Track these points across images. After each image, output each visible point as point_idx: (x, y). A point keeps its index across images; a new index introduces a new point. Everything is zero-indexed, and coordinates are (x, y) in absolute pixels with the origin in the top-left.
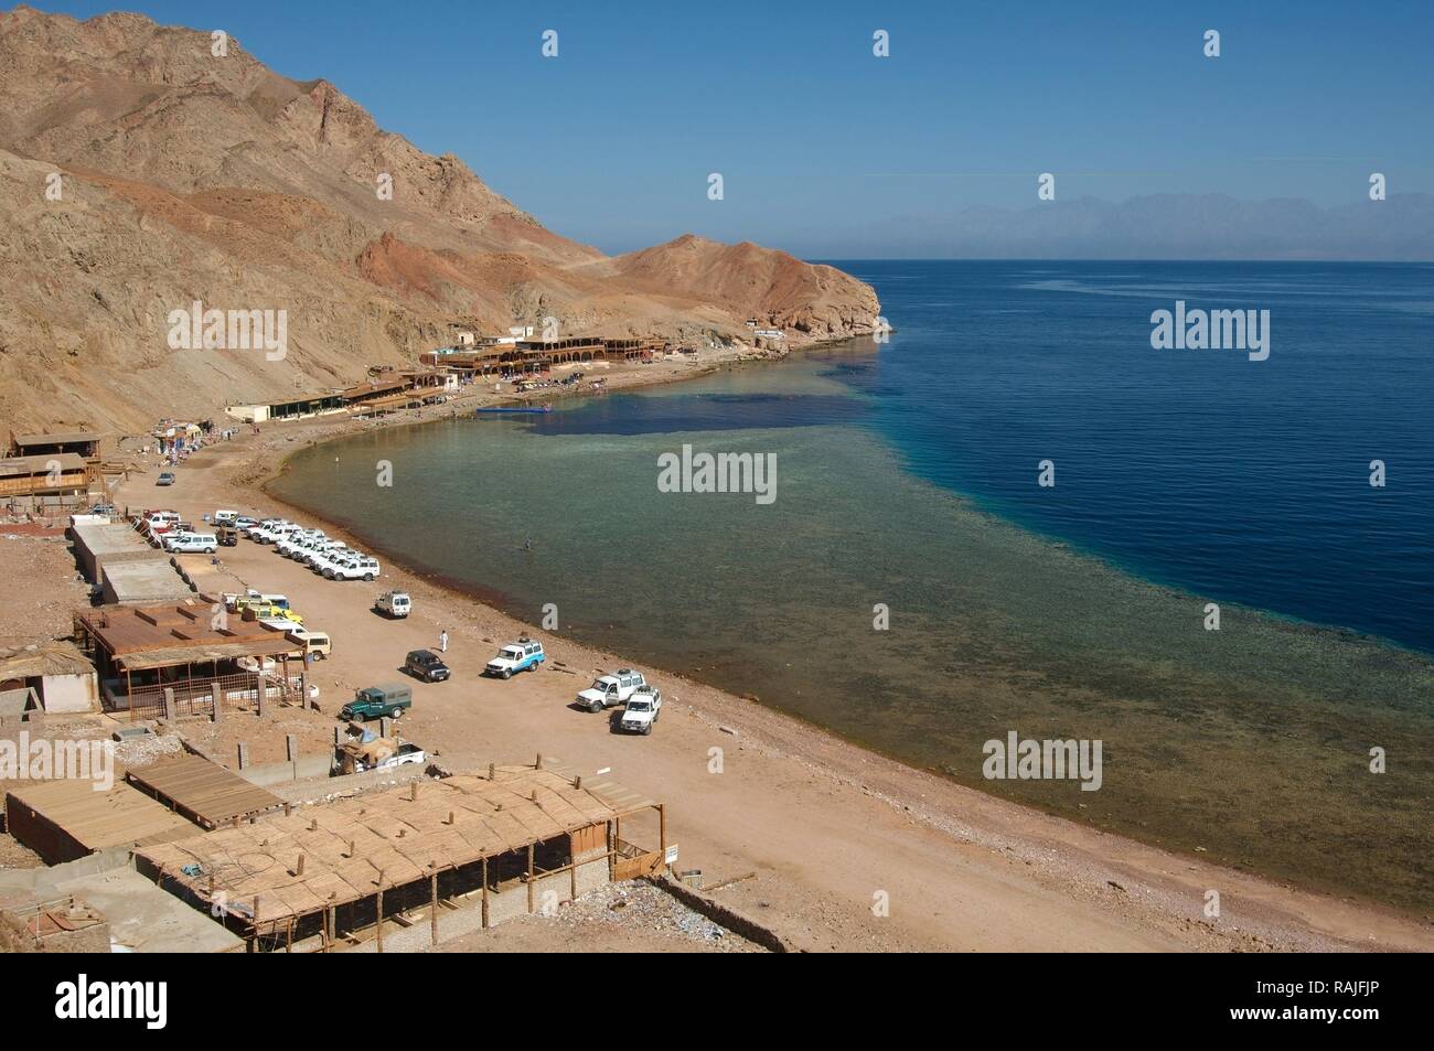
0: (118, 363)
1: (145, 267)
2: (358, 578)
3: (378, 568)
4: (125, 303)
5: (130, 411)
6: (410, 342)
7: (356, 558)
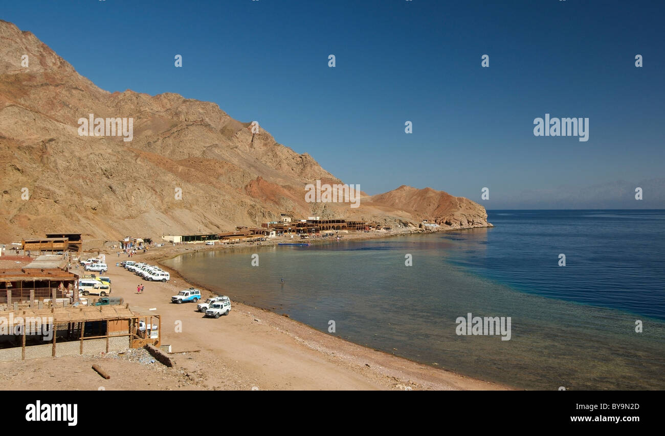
0: (116, 215)
1: (134, 177)
2: (159, 281)
3: (169, 277)
4: (123, 191)
5: (114, 233)
6: (257, 218)
7: (160, 273)
